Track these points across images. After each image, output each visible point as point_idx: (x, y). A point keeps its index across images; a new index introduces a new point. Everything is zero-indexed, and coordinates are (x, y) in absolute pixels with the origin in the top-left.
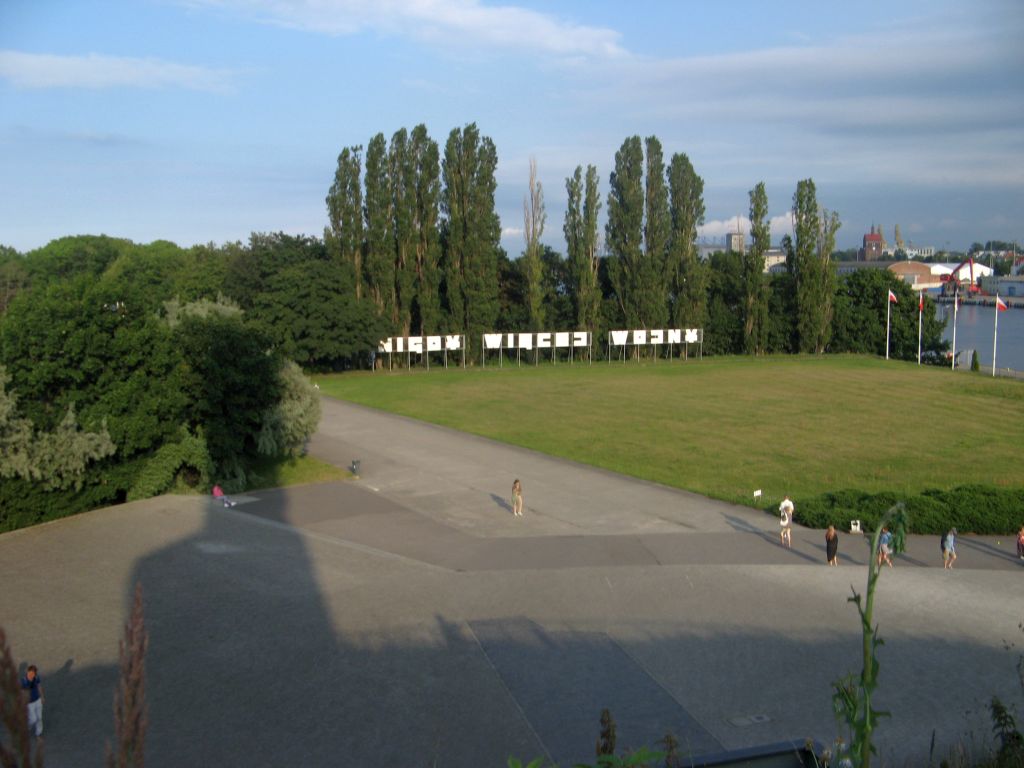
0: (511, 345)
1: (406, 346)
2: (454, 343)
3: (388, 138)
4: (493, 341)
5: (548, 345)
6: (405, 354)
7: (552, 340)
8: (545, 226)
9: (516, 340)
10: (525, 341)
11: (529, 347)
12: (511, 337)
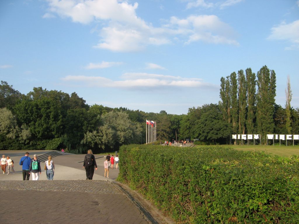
0: (277, 138)
1: (241, 137)
2: (256, 137)
3: (237, 73)
4: (270, 137)
5: (291, 139)
6: (240, 140)
7: (292, 137)
8: (292, 98)
9: (279, 136)
10: (282, 137)
11: (283, 139)
12: (277, 136)
